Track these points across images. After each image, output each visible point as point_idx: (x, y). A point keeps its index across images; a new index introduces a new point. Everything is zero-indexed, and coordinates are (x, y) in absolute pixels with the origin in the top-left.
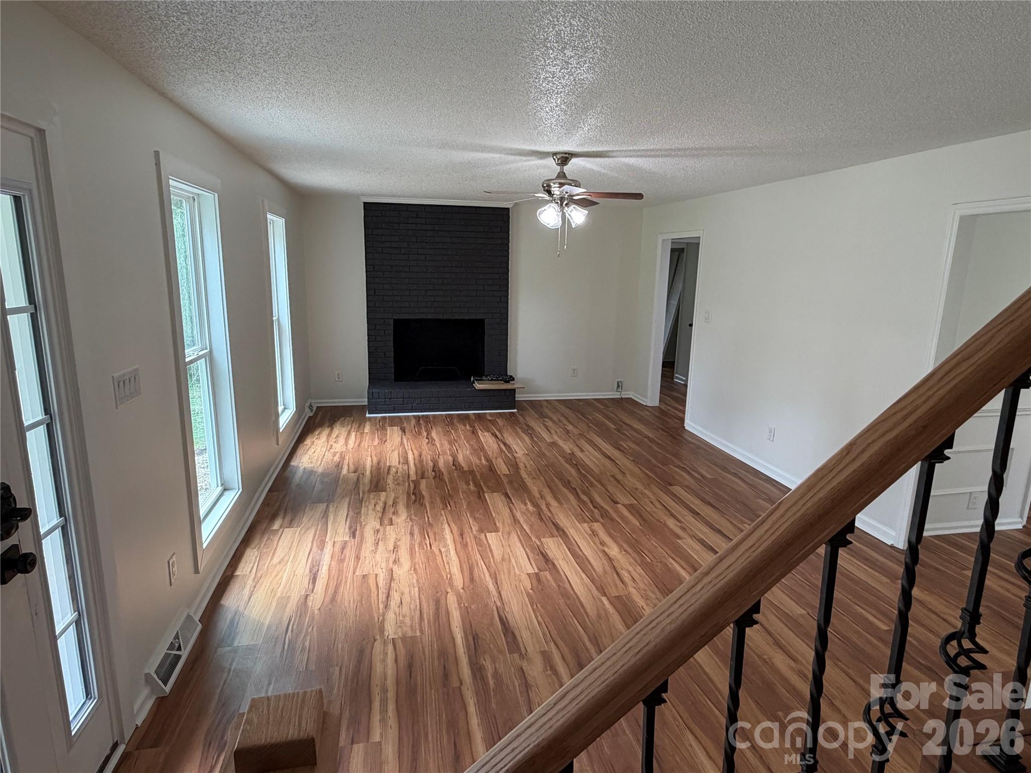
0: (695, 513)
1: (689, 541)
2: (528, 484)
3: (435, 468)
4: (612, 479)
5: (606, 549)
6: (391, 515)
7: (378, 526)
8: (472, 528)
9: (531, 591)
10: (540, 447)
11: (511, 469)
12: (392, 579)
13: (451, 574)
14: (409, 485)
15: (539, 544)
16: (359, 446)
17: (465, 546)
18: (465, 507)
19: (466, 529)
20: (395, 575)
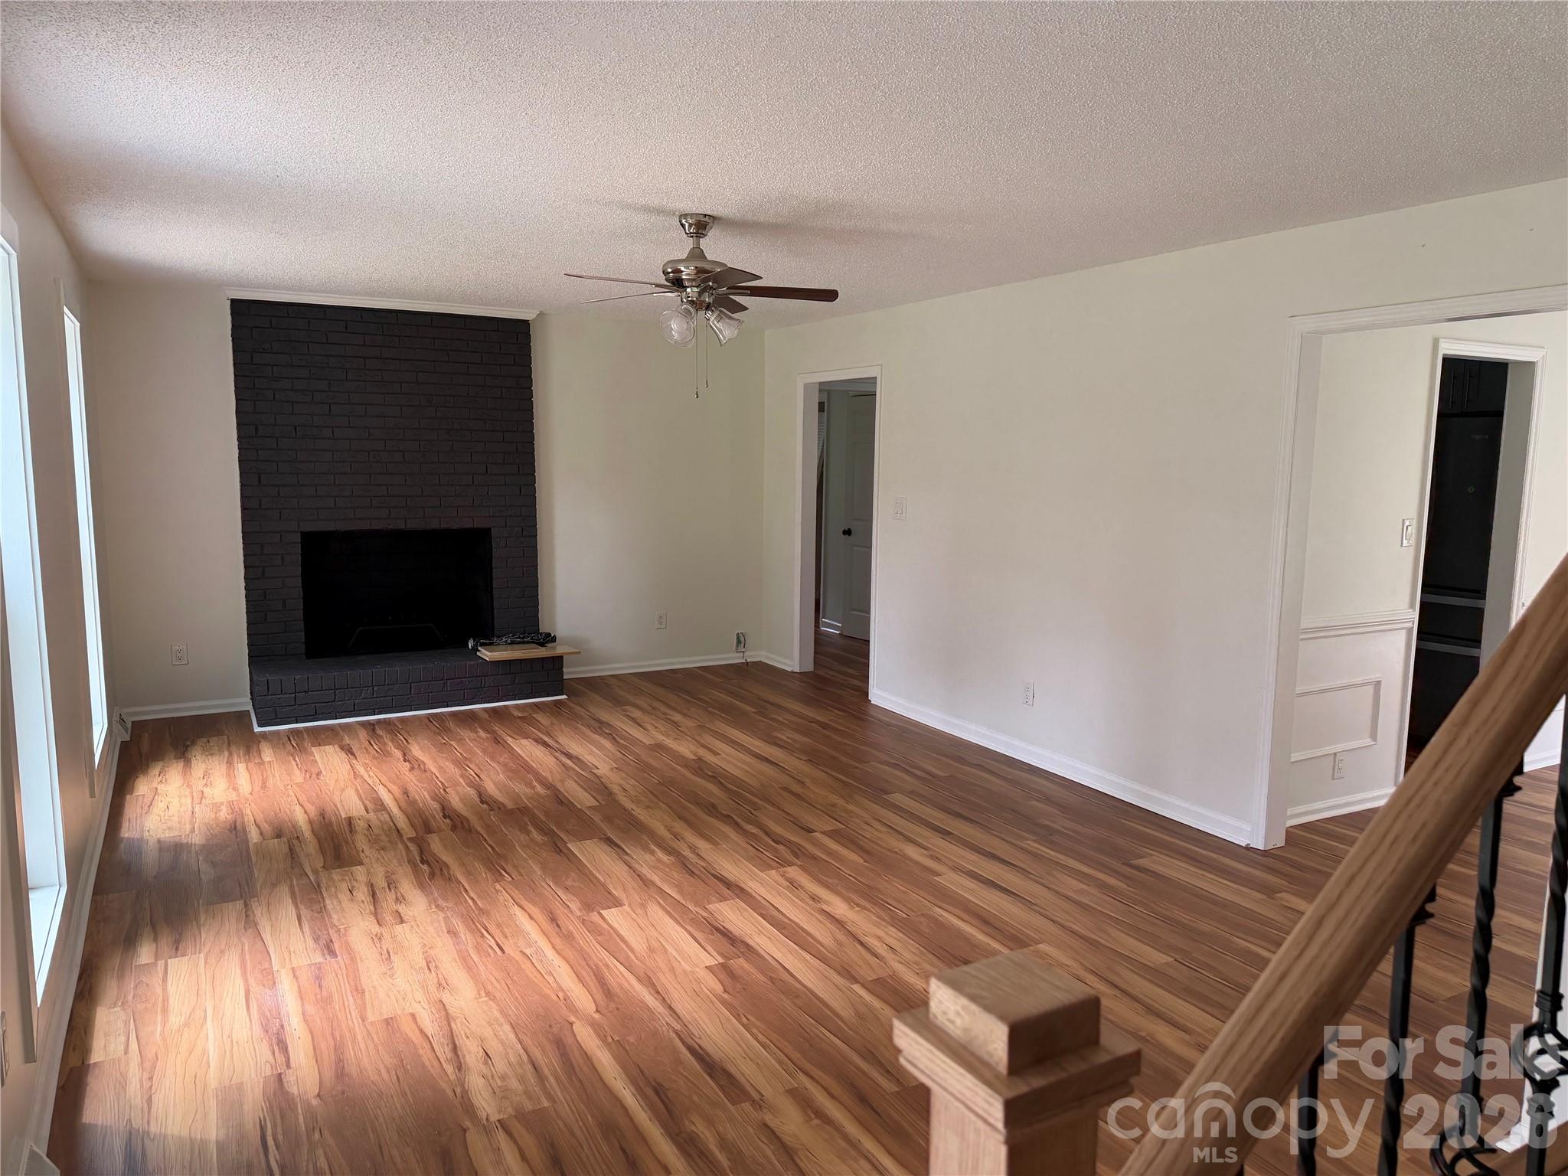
0: (945, 833)
1: (953, 875)
2: (641, 818)
3: (447, 811)
4: (785, 794)
5: (825, 907)
6: (395, 907)
7: (376, 929)
8: (569, 907)
9: (726, 996)
10: (632, 753)
11: (598, 797)
12: (448, 1018)
13: (563, 991)
14: (407, 847)
15: (705, 914)
16: (264, 786)
17: (569, 938)
18: (539, 873)
19: (560, 911)
20: (451, 1010)
